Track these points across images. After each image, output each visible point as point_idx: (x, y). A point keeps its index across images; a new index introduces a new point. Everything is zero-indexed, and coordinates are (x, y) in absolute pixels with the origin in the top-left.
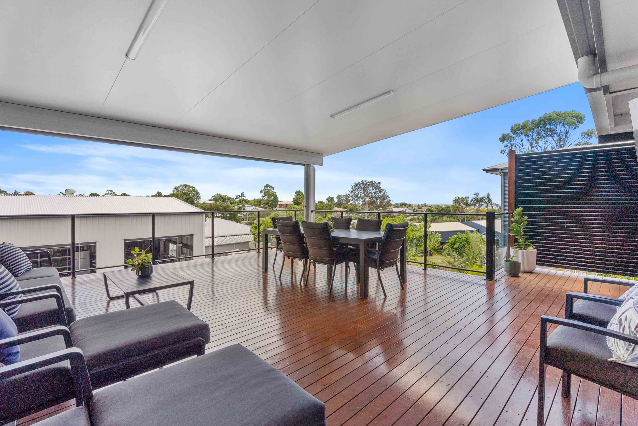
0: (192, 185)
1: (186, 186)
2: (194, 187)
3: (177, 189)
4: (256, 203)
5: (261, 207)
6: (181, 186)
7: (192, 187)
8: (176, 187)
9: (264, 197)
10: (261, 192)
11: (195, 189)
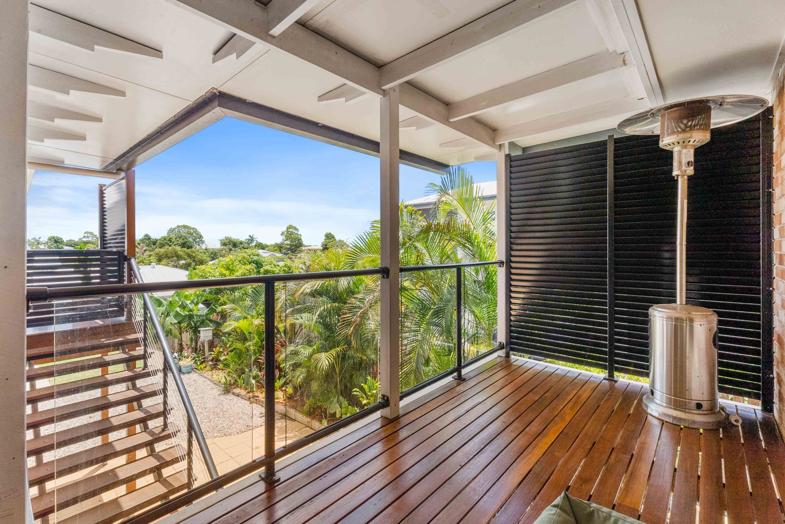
0: (192, 226)
1: (185, 227)
2: (195, 229)
3: (173, 231)
4: (276, 248)
5: (282, 253)
6: (178, 227)
7: (193, 229)
8: (171, 228)
9: (285, 240)
10: (282, 235)
11: (197, 231)
